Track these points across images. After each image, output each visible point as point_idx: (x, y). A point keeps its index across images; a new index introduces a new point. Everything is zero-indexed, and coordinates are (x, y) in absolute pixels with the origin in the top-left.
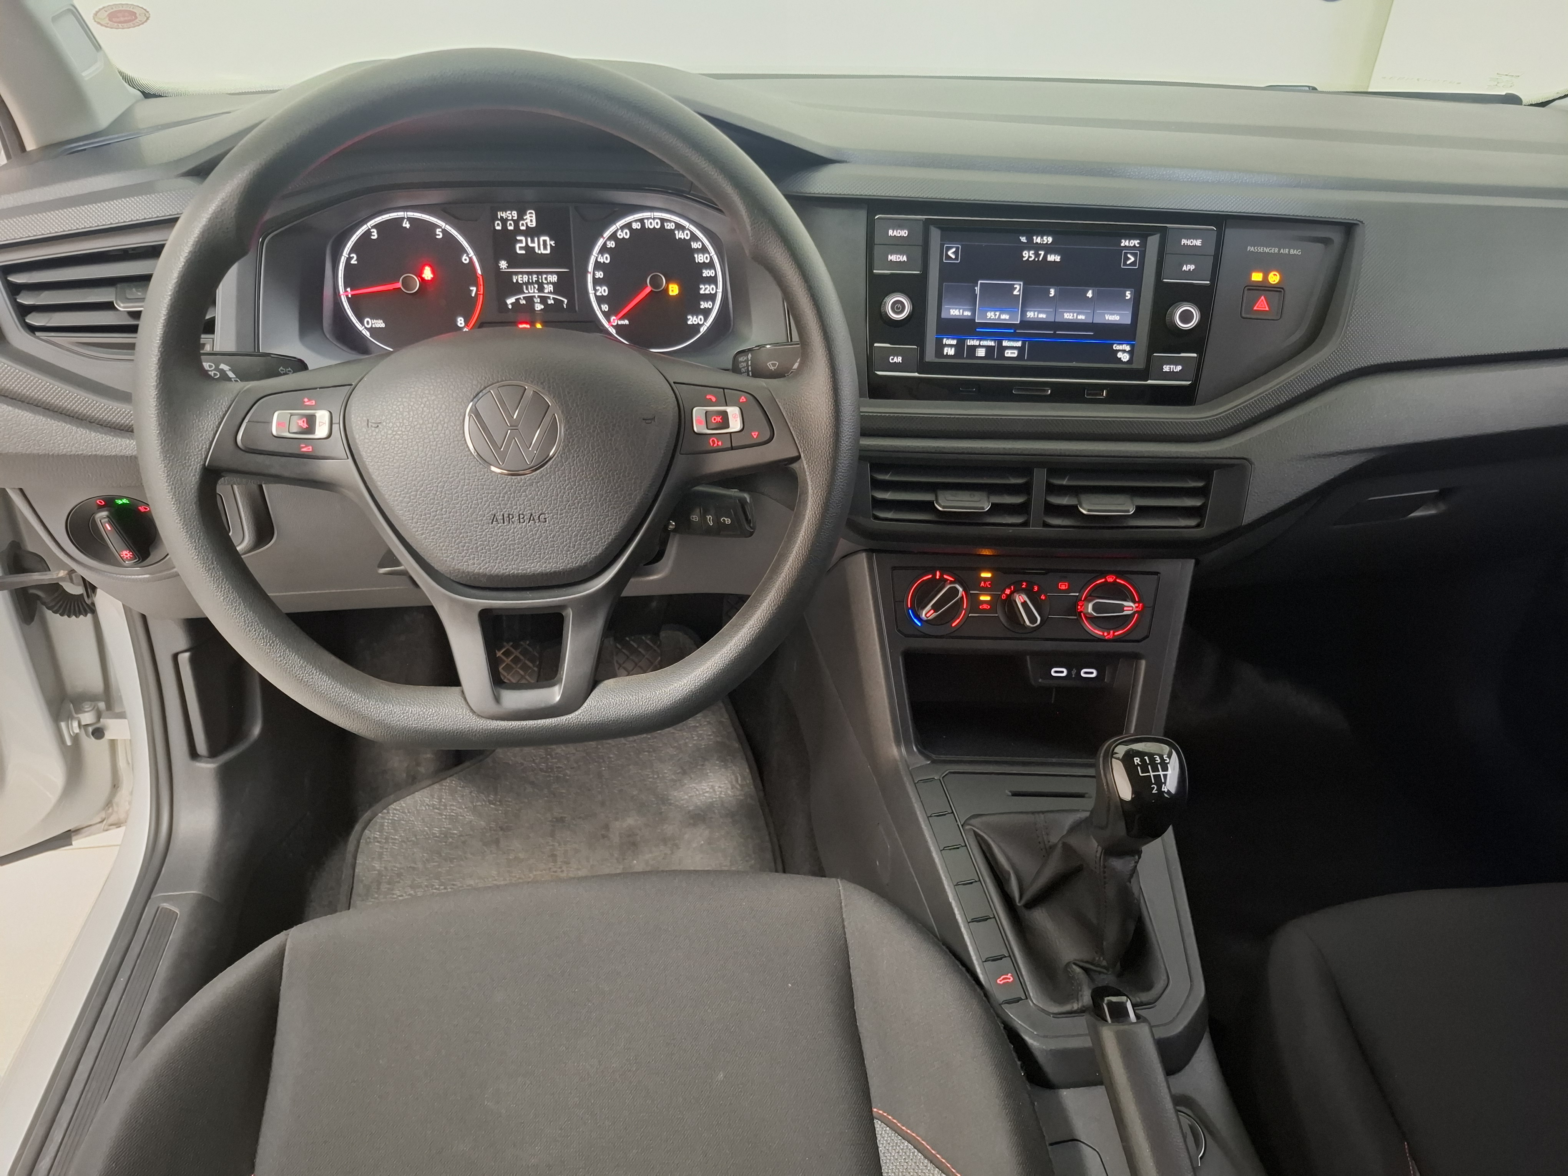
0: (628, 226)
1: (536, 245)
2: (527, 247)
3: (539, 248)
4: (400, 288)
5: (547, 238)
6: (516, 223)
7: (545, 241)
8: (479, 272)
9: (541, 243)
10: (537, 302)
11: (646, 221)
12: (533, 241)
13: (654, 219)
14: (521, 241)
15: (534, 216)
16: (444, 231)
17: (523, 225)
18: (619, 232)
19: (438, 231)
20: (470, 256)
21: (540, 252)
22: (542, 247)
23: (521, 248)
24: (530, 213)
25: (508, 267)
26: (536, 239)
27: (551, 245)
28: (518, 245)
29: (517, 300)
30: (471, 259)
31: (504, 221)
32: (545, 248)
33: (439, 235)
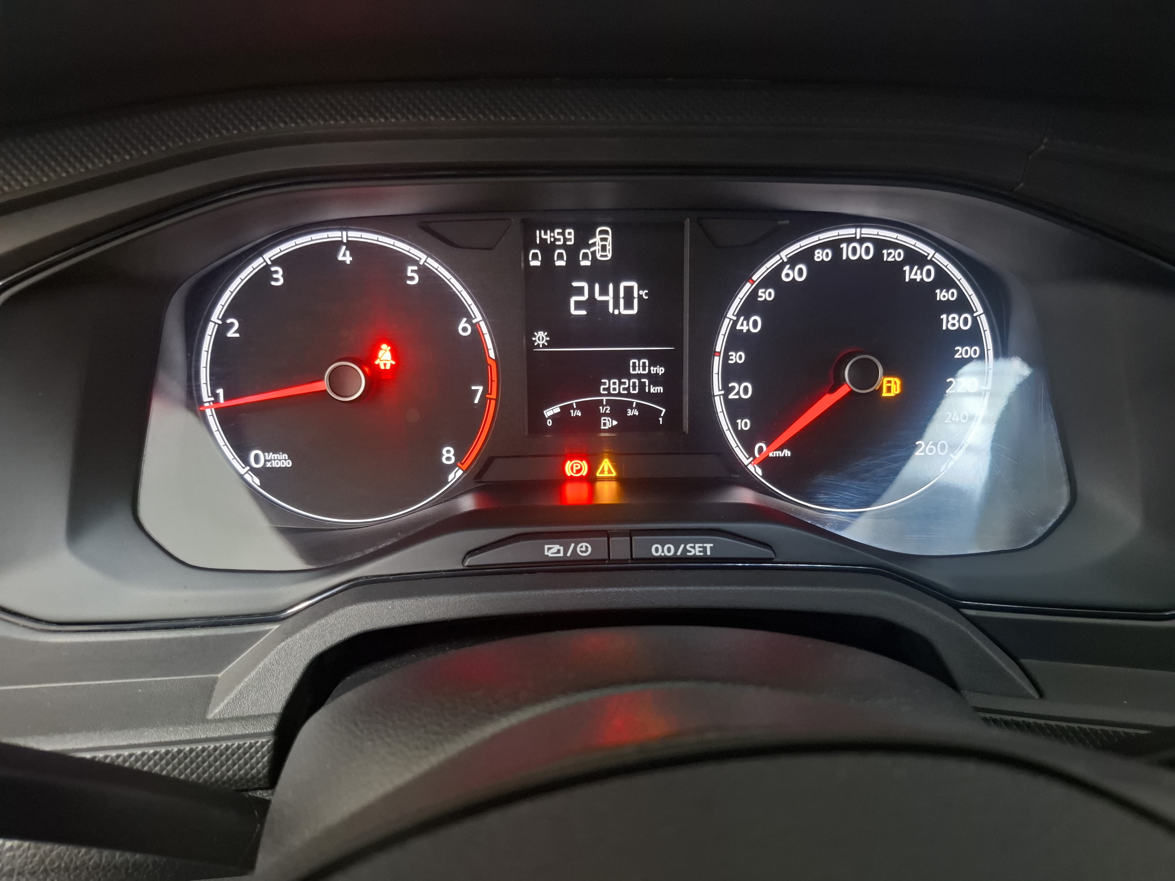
0: (806, 256)
1: (610, 298)
2: (591, 304)
3: (616, 305)
4: (325, 391)
5: (634, 285)
6: (573, 252)
7: (629, 291)
8: (492, 354)
9: (622, 294)
10: (605, 415)
11: (844, 246)
12: (604, 291)
13: (862, 241)
14: (580, 291)
15: (610, 238)
16: (424, 271)
17: (585, 256)
18: (786, 270)
19: (410, 270)
20: (474, 321)
21: (616, 312)
22: (622, 302)
23: (579, 305)
24: (601, 232)
25: (550, 344)
26: (611, 286)
27: (640, 297)
28: (573, 300)
29: (565, 410)
30: (476, 328)
31: (548, 249)
32: (629, 305)
33: (412, 278)
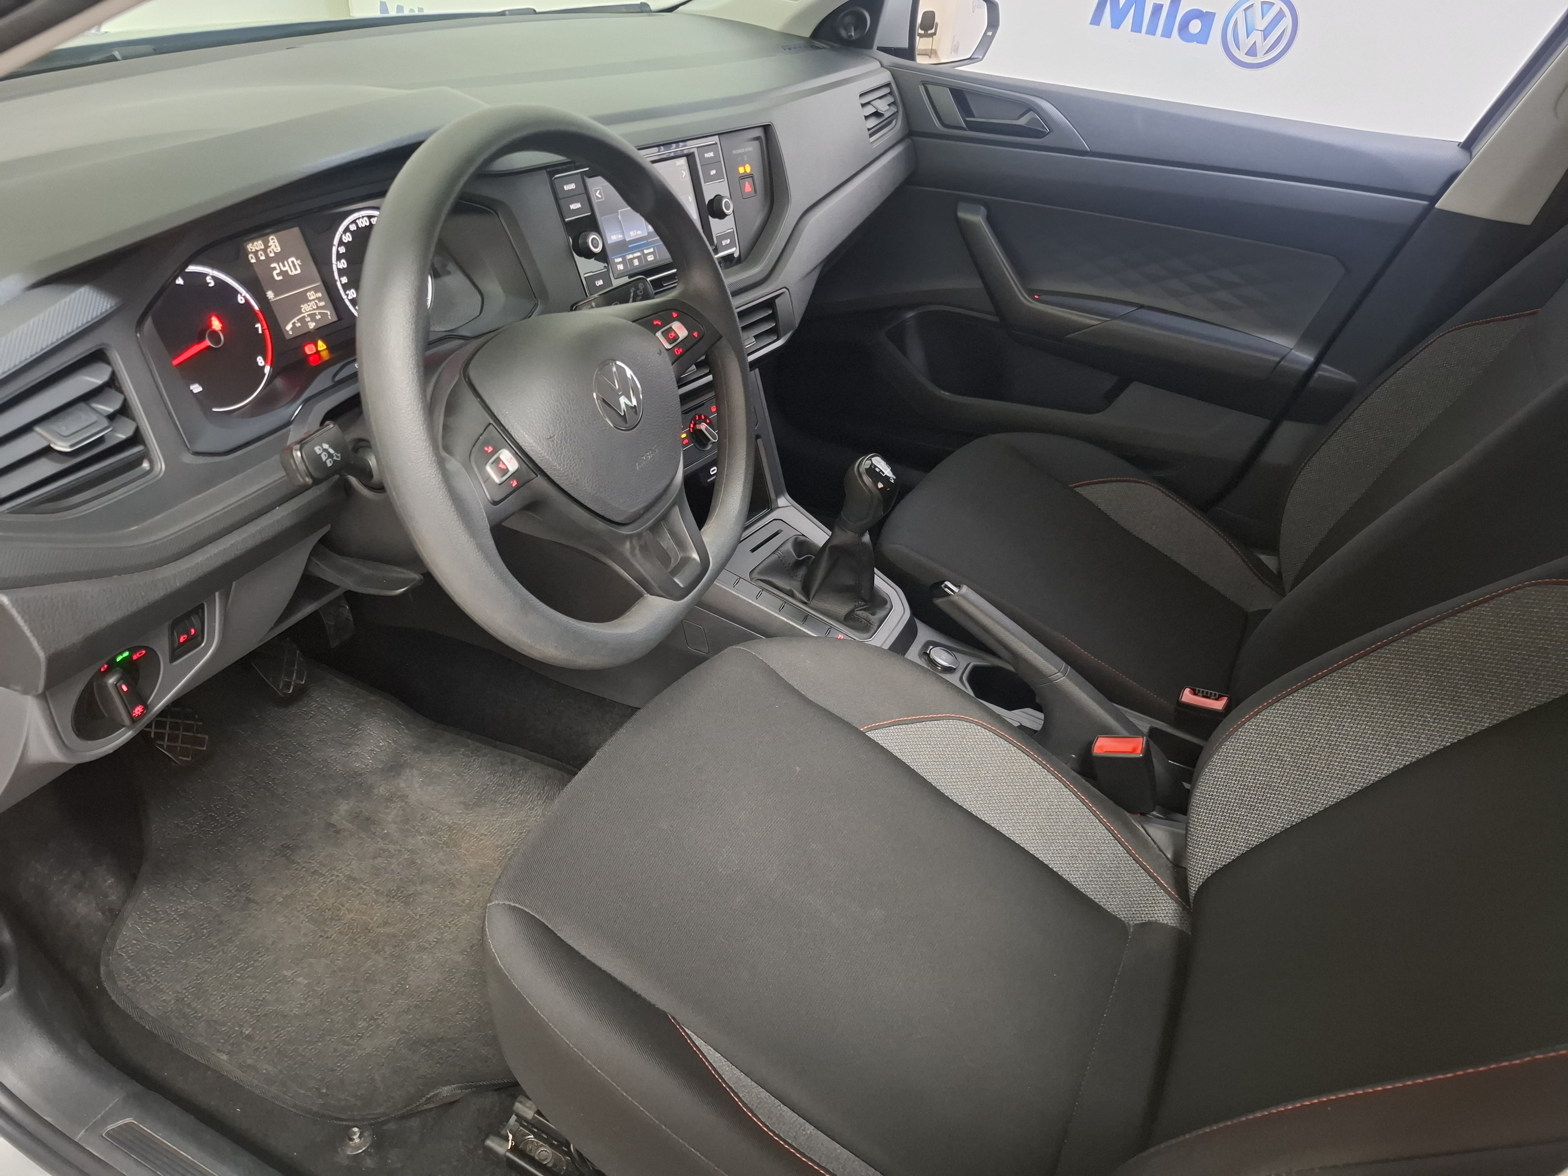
0: (347, 230)
1: (287, 268)
2: (282, 273)
3: (292, 271)
4: (209, 346)
5: (293, 259)
6: (265, 251)
7: (293, 262)
8: (256, 308)
9: (291, 264)
10: (309, 321)
11: (357, 221)
12: (284, 266)
13: (363, 217)
14: (275, 268)
15: (276, 241)
16: (214, 278)
17: (270, 252)
18: (344, 237)
19: (209, 279)
20: (243, 295)
21: (293, 274)
22: (293, 268)
23: (278, 275)
24: (272, 239)
25: (276, 296)
26: (286, 263)
27: (298, 264)
28: (275, 273)
29: (294, 324)
30: (245, 297)
31: (256, 253)
32: (296, 269)
33: (210, 283)
